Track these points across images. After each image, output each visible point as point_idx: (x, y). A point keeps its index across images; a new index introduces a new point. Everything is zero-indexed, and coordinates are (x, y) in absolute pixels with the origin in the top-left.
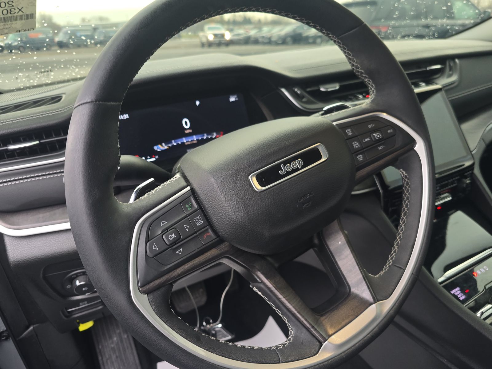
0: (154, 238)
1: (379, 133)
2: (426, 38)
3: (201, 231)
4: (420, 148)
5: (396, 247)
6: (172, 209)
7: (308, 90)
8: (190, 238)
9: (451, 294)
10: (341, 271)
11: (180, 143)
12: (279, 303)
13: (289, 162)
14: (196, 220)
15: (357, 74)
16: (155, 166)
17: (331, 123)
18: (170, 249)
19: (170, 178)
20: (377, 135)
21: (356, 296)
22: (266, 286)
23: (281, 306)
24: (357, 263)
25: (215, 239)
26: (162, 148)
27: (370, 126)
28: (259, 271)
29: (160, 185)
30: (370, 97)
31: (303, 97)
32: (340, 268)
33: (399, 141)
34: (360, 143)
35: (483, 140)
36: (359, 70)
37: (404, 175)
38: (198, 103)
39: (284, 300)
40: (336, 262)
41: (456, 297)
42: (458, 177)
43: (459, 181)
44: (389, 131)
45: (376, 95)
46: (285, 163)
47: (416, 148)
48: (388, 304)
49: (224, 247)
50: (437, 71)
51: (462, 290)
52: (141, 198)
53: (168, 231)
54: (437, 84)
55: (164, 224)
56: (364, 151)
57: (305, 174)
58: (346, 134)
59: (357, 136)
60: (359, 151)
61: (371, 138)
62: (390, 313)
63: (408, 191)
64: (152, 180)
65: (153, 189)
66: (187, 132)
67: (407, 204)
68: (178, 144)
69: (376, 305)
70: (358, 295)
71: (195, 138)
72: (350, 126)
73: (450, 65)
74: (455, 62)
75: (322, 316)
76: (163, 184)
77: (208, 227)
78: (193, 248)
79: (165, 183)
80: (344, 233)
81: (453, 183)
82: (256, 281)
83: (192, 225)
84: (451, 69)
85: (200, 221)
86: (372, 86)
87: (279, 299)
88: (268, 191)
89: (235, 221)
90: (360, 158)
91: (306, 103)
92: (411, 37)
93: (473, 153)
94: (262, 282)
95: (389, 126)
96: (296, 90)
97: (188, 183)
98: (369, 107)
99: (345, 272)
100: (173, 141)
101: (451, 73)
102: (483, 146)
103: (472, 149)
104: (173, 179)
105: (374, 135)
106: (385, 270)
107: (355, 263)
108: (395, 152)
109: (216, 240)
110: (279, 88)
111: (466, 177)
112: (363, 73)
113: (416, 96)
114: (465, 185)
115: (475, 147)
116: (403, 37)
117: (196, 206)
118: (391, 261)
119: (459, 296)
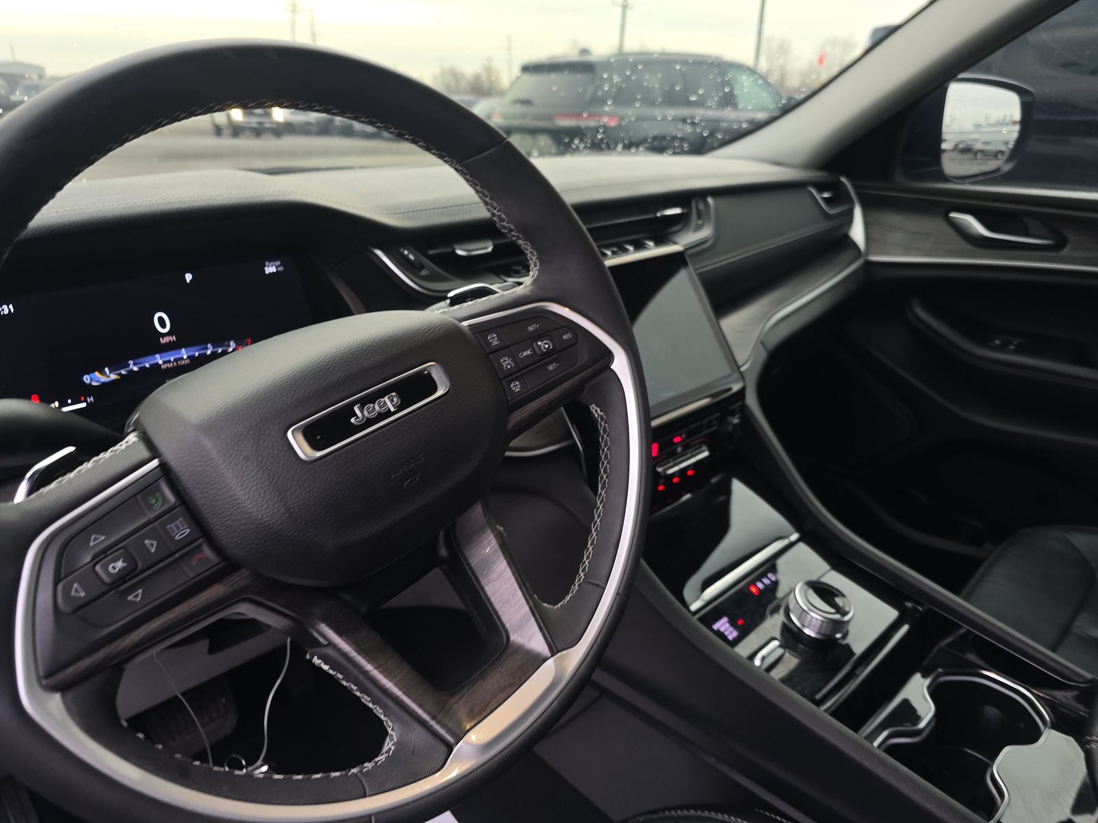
0: (75, 572)
1: (548, 340)
2: (669, 151)
3: (187, 549)
4: (621, 365)
5: (591, 548)
6: (119, 508)
7: (431, 252)
8: (160, 565)
9: (712, 630)
10: (491, 604)
11: (147, 365)
12: (366, 682)
13: (372, 399)
14: (175, 528)
15: (503, 231)
16: (81, 420)
17: (457, 322)
18: (112, 592)
19: (114, 445)
20: (544, 345)
21: (519, 649)
22: (339, 651)
23: (370, 686)
24: (518, 584)
25: (218, 564)
26: (103, 379)
27: (531, 329)
28: (323, 621)
29: (89, 461)
30: (531, 273)
31: (422, 267)
32: (488, 599)
33: (584, 356)
34: (514, 360)
35: (762, 343)
36: (504, 224)
37: (598, 415)
38: (189, 277)
39: (375, 673)
40: (482, 588)
41: (720, 635)
42: (718, 415)
43: (722, 421)
44: (565, 337)
45: (539, 270)
46: (363, 402)
47: (613, 367)
48: (576, 656)
49: (239, 580)
50: (675, 219)
51: (733, 623)
52: (41, 490)
53: (106, 556)
54: (675, 243)
55: (98, 541)
56: (523, 375)
57: (405, 421)
58: (489, 344)
59: (508, 347)
60: (513, 374)
61: (533, 350)
62: (579, 670)
63: (606, 444)
64: (71, 449)
65: (72, 470)
66: (164, 341)
67: (606, 467)
68: (143, 369)
69: (555, 660)
70: (523, 645)
71: (184, 354)
72: (495, 328)
73: (697, 209)
74: (706, 204)
75: (453, 695)
76: (95, 459)
77: (200, 541)
78: (168, 586)
79: (102, 455)
80: (495, 531)
81: (710, 425)
82: (319, 644)
83: (164, 538)
84: (699, 216)
85: (183, 530)
86: (532, 253)
87: (366, 673)
88: (329, 457)
89: (260, 524)
90: (516, 387)
91: (425, 278)
92: (641, 149)
93: (743, 369)
94: (331, 644)
95: (565, 326)
96: (406, 252)
97: (154, 452)
98: (528, 293)
99: (497, 606)
100: (131, 362)
101: (700, 222)
102: (763, 355)
103: (740, 363)
104: (122, 446)
105: (539, 343)
106: (573, 592)
107: (516, 586)
108: (579, 373)
109: (220, 566)
110: (370, 248)
111: (733, 414)
112: (512, 231)
113: (609, 273)
114: (730, 428)
115: (747, 358)
116: (628, 147)
117: (171, 498)
118: (582, 574)
119: (726, 633)
